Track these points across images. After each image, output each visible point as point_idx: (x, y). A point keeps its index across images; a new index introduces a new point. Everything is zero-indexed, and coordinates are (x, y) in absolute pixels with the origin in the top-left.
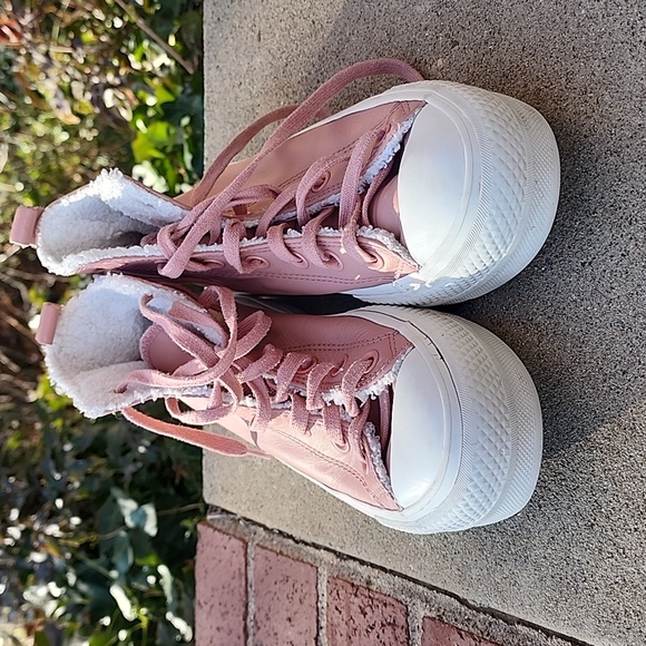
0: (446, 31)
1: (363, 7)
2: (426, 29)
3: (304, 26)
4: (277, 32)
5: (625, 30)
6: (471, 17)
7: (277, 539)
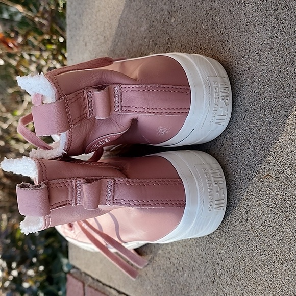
0: (153, 39)
1: (122, 29)
2: (145, 38)
3: (101, 38)
4: (92, 42)
5: (220, 35)
6: (162, 32)
7: (96, 283)
